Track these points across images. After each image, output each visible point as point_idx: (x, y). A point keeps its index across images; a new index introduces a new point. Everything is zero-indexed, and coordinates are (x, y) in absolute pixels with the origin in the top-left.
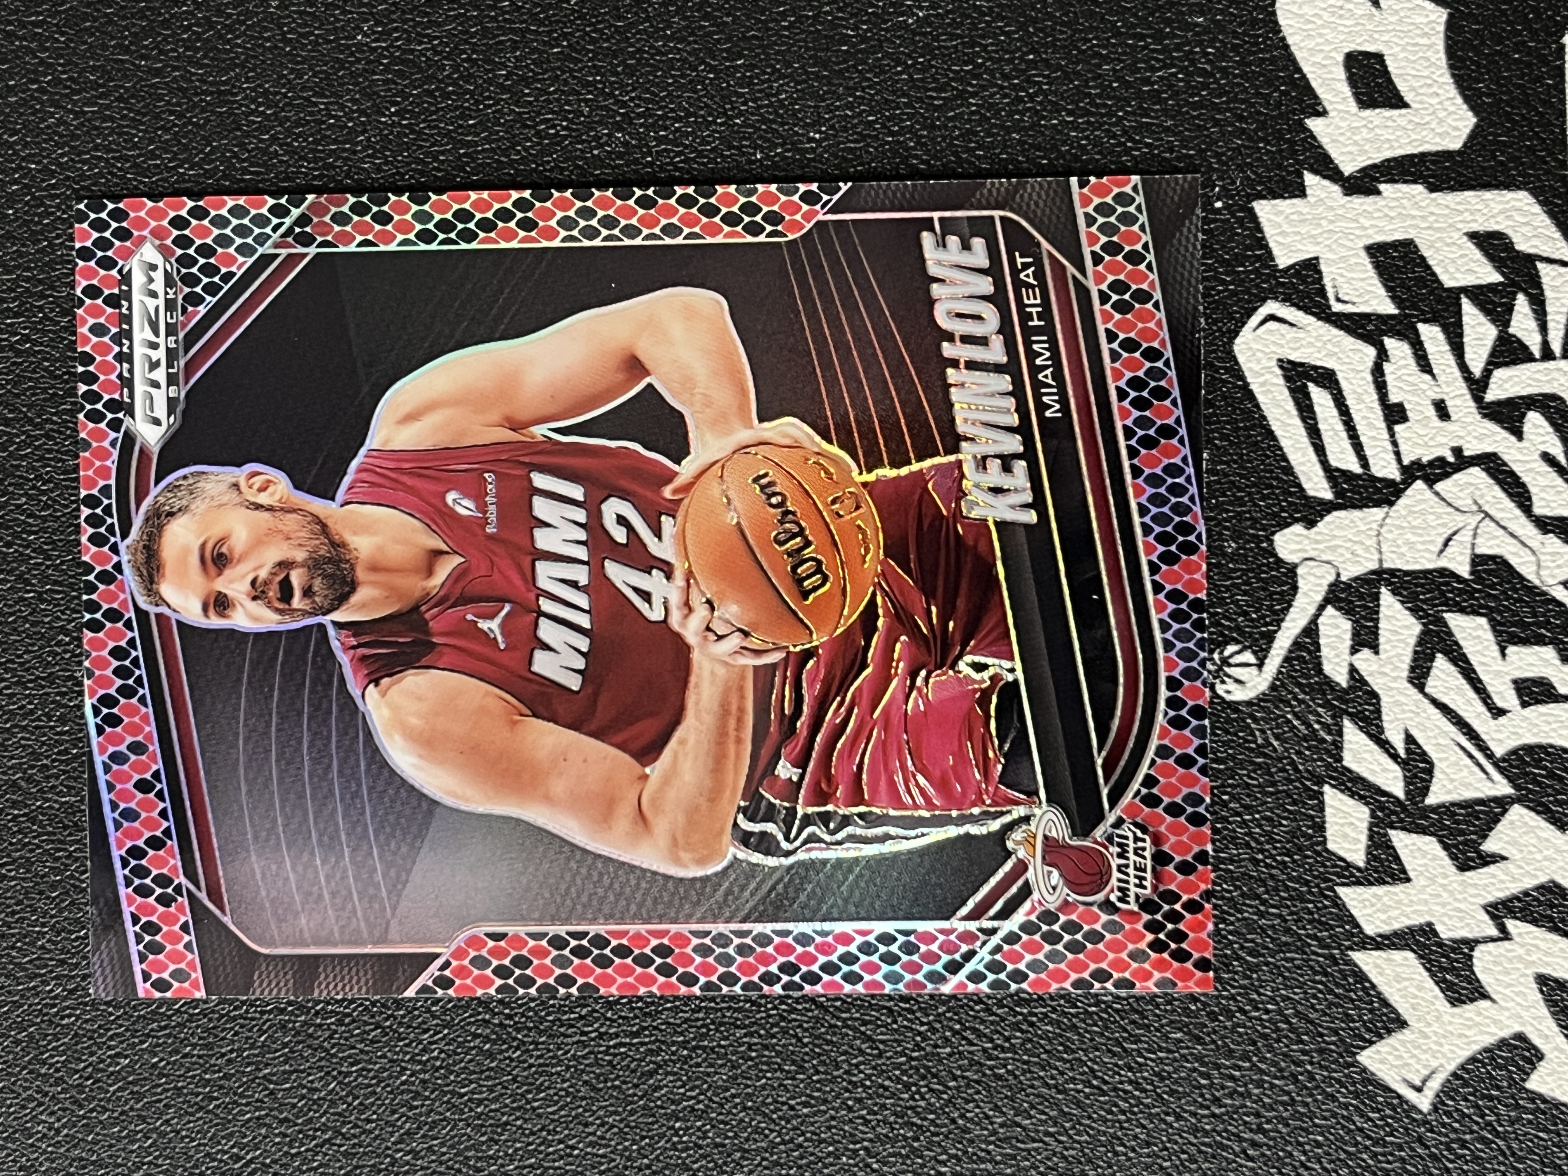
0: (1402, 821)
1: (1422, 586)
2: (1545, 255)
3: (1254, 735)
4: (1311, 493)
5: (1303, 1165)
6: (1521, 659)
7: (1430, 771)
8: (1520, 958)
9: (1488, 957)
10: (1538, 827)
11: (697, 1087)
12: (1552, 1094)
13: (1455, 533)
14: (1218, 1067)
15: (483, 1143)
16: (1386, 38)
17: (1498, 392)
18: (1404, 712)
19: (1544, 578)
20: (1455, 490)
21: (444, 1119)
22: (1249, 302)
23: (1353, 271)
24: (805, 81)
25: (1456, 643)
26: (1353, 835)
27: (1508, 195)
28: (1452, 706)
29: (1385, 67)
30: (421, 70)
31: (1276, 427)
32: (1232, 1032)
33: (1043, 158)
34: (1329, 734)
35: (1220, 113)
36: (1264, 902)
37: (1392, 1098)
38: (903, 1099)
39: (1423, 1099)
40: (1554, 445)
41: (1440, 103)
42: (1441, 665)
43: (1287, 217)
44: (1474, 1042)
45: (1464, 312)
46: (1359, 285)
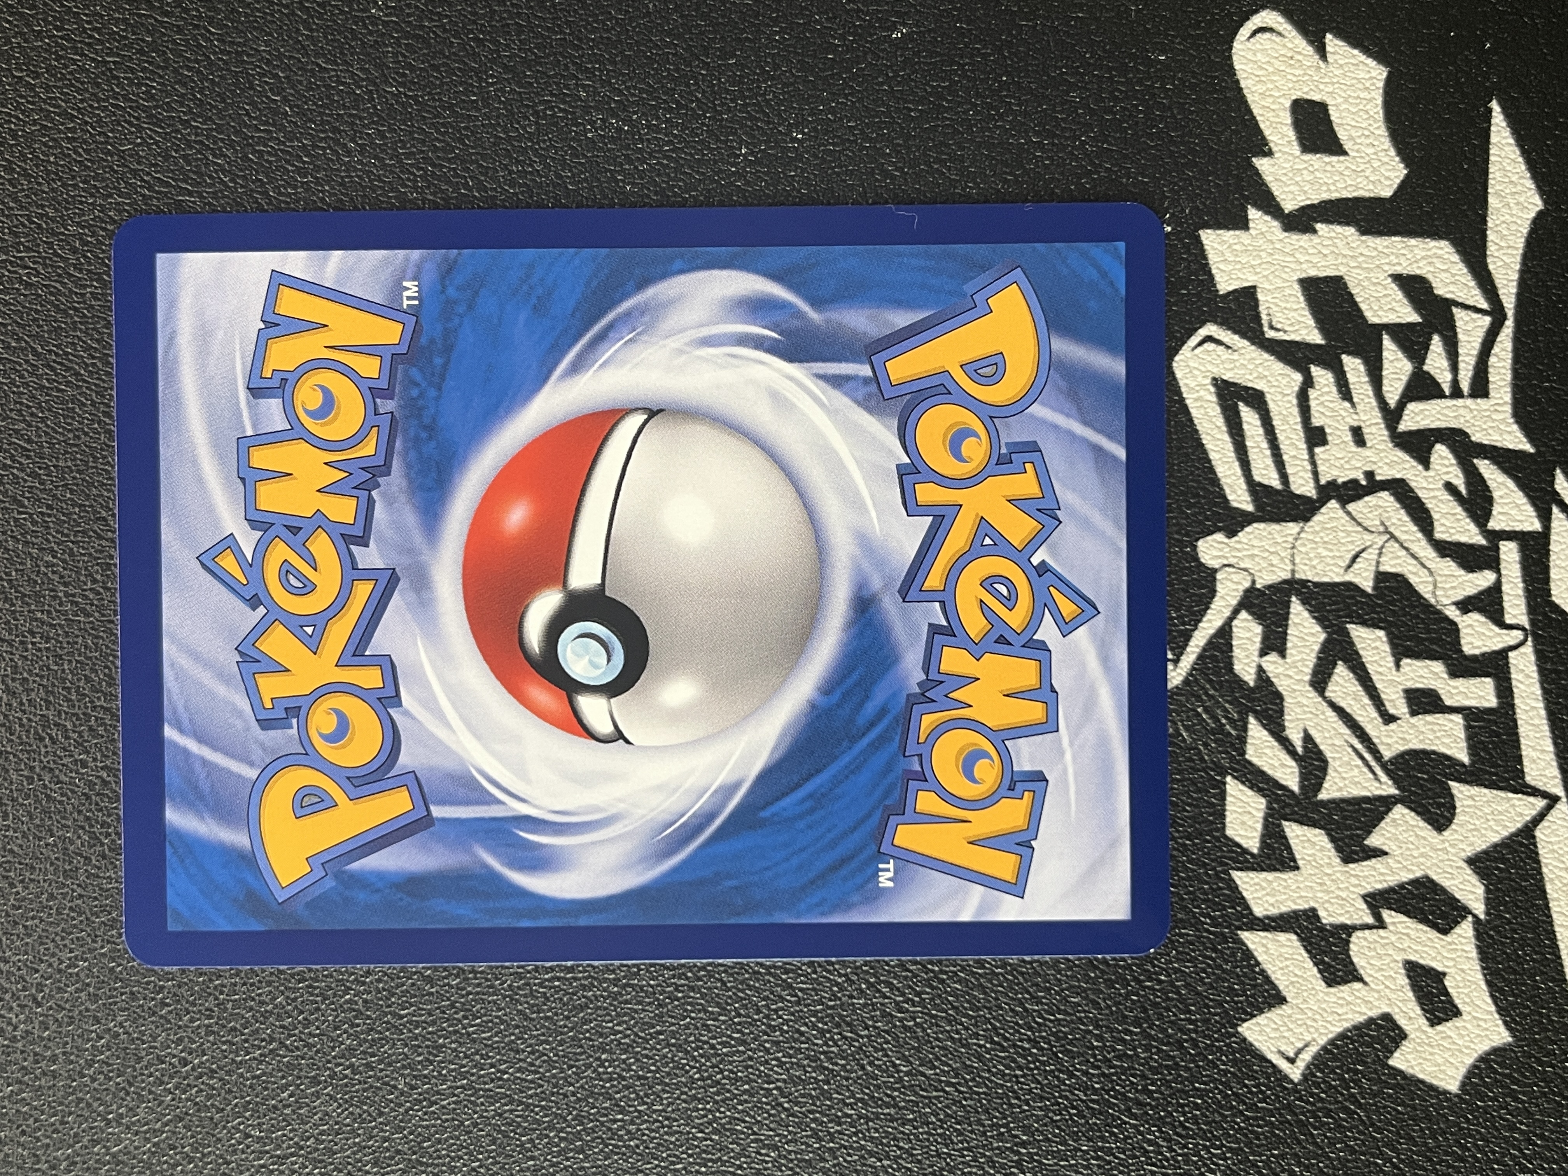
0: (1296, 813)
1: (1329, 597)
2: (1460, 300)
4: (1235, 504)
6: (1414, 671)
7: (1324, 769)
8: (1392, 945)
9: (1364, 943)
10: (1418, 826)
11: (625, 1022)
12: (1411, 1071)
13: (1363, 550)
14: (1111, 1031)
15: (419, 1062)
16: (1330, 89)
17: (1409, 424)
18: (1305, 712)
19: (1439, 598)
20: (1365, 511)
21: (382, 1039)
22: (1190, 322)
23: (1287, 302)
24: (792, 84)
25: (1357, 653)
26: (1250, 823)
27: (1433, 243)
28: (1348, 710)
29: (1329, 115)
30: (429, 46)
31: (1206, 440)
32: (1126, 999)
33: (1009, 174)
34: (1235, 729)
35: (1175, 145)
37: (1267, 1067)
38: (817, 1045)
39: (1295, 1070)
40: (1457, 476)
41: (1375, 153)
42: (1341, 672)
43: (1230, 247)
44: (1345, 1020)
45: (1384, 347)
46: (1292, 314)
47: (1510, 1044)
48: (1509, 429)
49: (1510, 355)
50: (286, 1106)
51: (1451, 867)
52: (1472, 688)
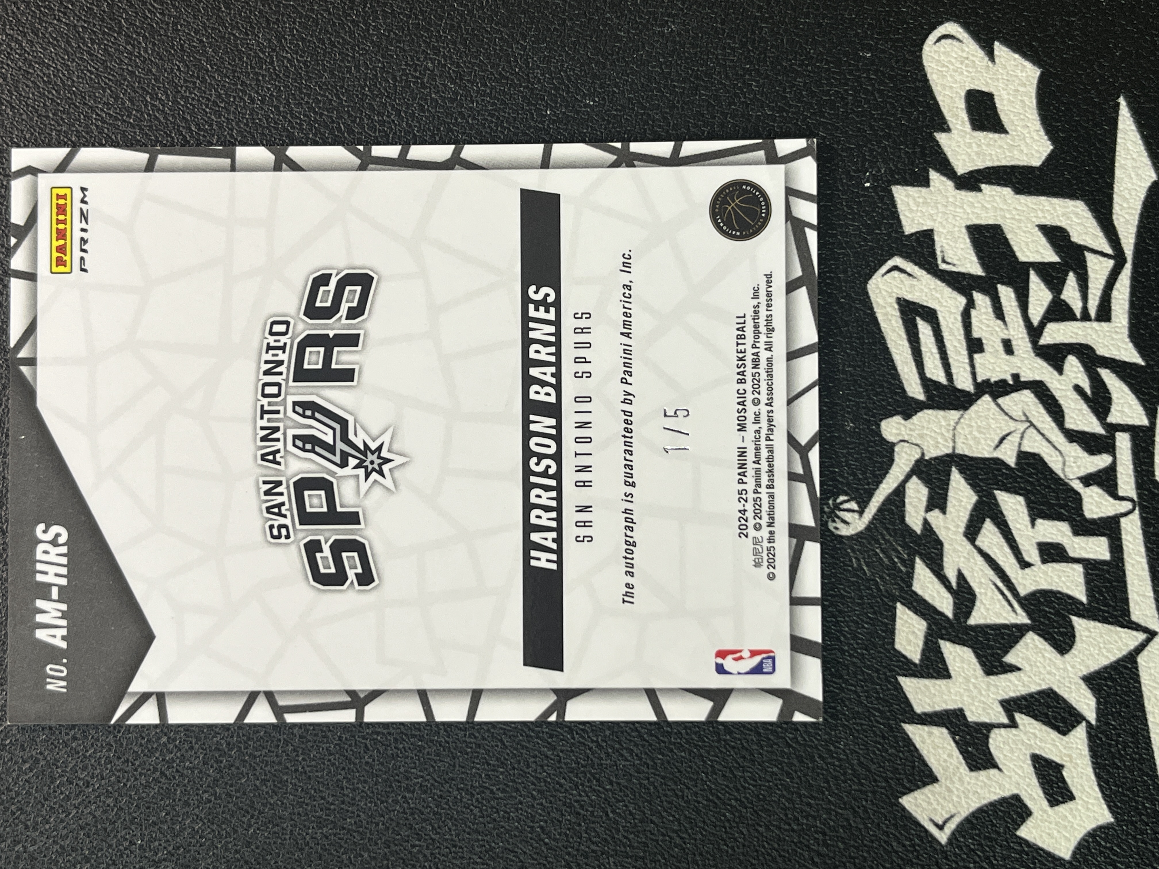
0: (949, 634)
1: (981, 469)
2: (1091, 247)
3: (851, 561)
4: (910, 394)
6: (1046, 529)
7: (973, 600)
8: (1022, 741)
9: (999, 738)
10: (1045, 650)
12: (1034, 841)
13: (1008, 435)
14: (800, 796)
15: (267, 793)
16: (996, 83)
17: (1048, 338)
18: (959, 557)
19: (1067, 474)
20: (1011, 404)
22: (882, 255)
23: (956, 242)
25: (1002, 513)
26: (914, 640)
27: (1069, 202)
28: (993, 556)
29: (994, 103)
31: (891, 345)
32: (813, 771)
34: (905, 566)
35: (875, 121)
36: (846, 681)
37: (921, 831)
38: (572, 794)
39: (943, 835)
40: (1083, 380)
41: (1029, 133)
42: (989, 526)
43: (914, 199)
44: (984, 798)
45: (1031, 280)
46: (960, 252)
47: (1112, 824)
48: (1124, 346)
49: (1128, 290)
51: (1070, 682)
52: (1090, 545)
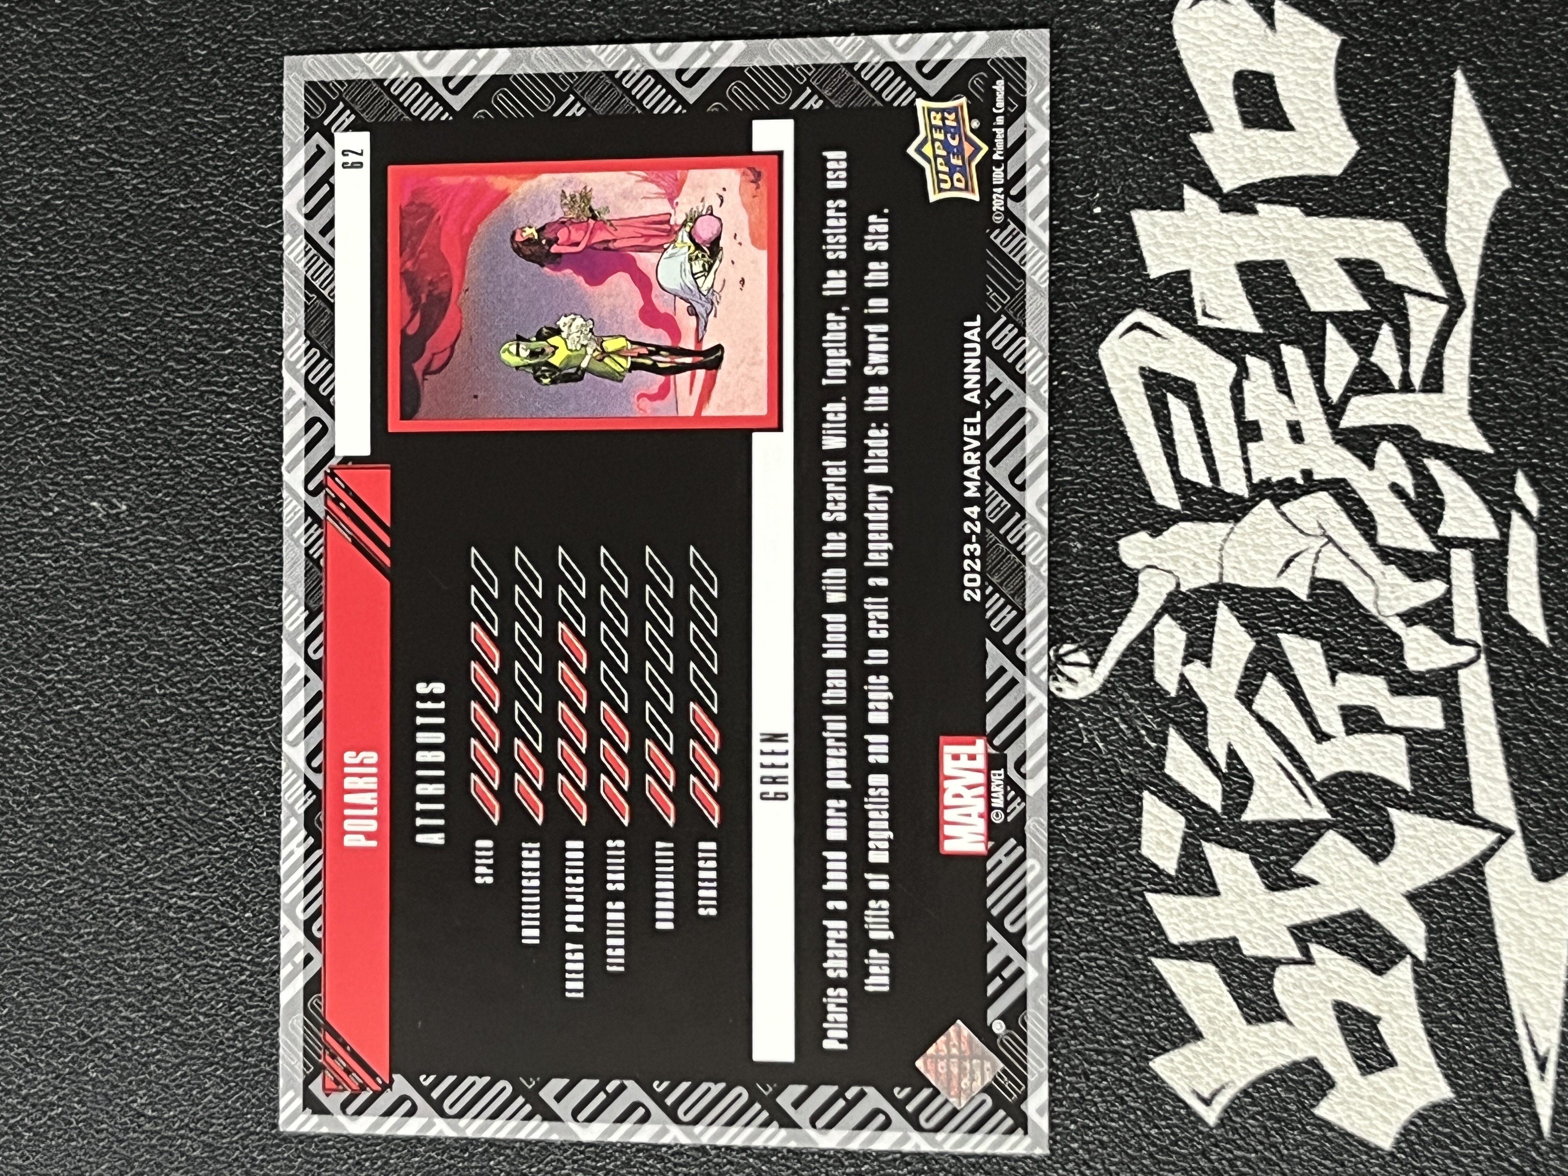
0: (1217, 834)
1: (1260, 603)
2: (1414, 287)
3: (1080, 734)
4: (1160, 501)
5: (1085, 1163)
6: (1351, 687)
7: (1249, 788)
8: (1321, 984)
9: (1288, 979)
10: (1351, 855)
12: (1340, 1123)
13: (1297, 555)
16: (1277, 59)
17: (1352, 419)
18: (1230, 726)
19: (1381, 609)
22: (1118, 308)
23: (1223, 287)
25: (1288, 664)
26: (1168, 842)
27: (1383, 225)
28: (1277, 725)
29: (1274, 89)
31: (1131, 433)
34: (1154, 741)
35: (1107, 120)
36: (1073, 899)
37: (1181, 1108)
39: (1211, 1113)
40: (1403, 476)
41: (1325, 128)
42: (1271, 685)
43: (1163, 229)
44: (1267, 1062)
45: (1328, 337)
46: (1227, 301)
47: (1451, 1101)
48: (1464, 427)
49: (1468, 347)
50: (179, 1086)
51: (1388, 901)
52: (1417, 709)
